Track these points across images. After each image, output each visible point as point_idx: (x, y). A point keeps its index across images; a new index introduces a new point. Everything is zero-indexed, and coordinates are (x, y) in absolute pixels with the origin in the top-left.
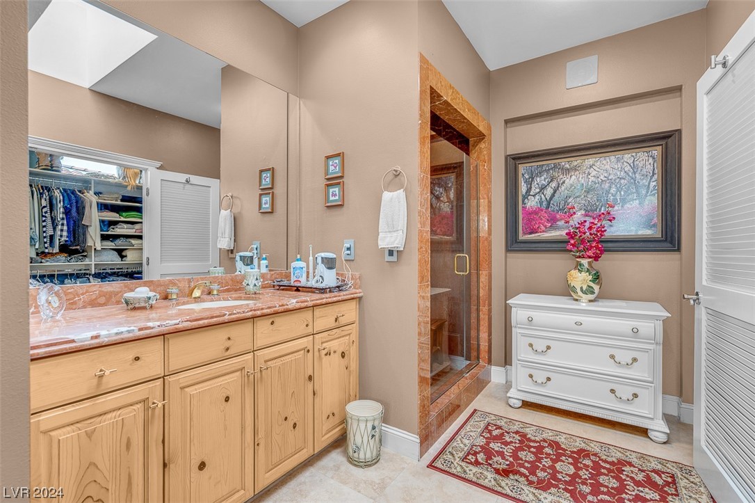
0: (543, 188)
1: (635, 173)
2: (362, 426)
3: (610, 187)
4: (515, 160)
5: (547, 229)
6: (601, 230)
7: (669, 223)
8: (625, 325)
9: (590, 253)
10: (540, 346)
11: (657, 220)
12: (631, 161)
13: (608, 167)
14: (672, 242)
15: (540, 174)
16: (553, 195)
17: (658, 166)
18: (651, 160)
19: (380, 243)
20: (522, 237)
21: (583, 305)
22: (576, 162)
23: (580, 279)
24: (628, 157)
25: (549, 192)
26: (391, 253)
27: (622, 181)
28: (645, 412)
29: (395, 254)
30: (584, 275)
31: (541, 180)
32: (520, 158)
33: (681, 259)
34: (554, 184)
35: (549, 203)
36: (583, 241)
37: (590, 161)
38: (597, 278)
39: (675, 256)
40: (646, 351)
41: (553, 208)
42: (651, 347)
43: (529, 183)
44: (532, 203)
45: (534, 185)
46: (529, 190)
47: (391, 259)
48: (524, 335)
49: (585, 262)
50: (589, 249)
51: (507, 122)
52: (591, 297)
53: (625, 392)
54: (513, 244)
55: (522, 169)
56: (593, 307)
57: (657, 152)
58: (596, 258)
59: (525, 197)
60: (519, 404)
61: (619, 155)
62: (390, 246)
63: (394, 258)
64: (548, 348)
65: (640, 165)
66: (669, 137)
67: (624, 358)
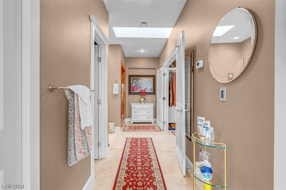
0: (135, 82)
2: (112, 126)
4: (130, 76)
5: (136, 90)
6: (145, 91)
8: (148, 106)
9: (144, 95)
10: (136, 112)
11: (153, 89)
14: (154, 93)
15: (135, 80)
16: (137, 84)
17: (153, 80)
19: (113, 93)
20: (131, 92)
21: (143, 104)
22: (141, 78)
23: (142, 100)
25: (136, 83)
26: (115, 95)
28: (151, 120)
29: (116, 95)
30: (143, 99)
31: (135, 81)
32: (131, 76)
34: (137, 82)
35: (136, 85)
36: (143, 93)
37: (143, 78)
38: (145, 99)
39: (155, 95)
40: (151, 110)
41: (137, 86)
43: (133, 81)
44: (133, 85)
45: (134, 82)
46: (133, 82)
47: (115, 96)
48: (133, 110)
49: (143, 96)
50: (143, 94)
51: (129, 68)
52: (144, 102)
53: (148, 117)
54: (130, 93)
55: (132, 78)
56: (144, 104)
57: (152, 78)
58: (144, 96)
59: (132, 84)
60: (133, 123)
62: (115, 94)
63: (116, 96)
64: (138, 112)
65: (150, 80)
66: (154, 76)
67: (148, 112)
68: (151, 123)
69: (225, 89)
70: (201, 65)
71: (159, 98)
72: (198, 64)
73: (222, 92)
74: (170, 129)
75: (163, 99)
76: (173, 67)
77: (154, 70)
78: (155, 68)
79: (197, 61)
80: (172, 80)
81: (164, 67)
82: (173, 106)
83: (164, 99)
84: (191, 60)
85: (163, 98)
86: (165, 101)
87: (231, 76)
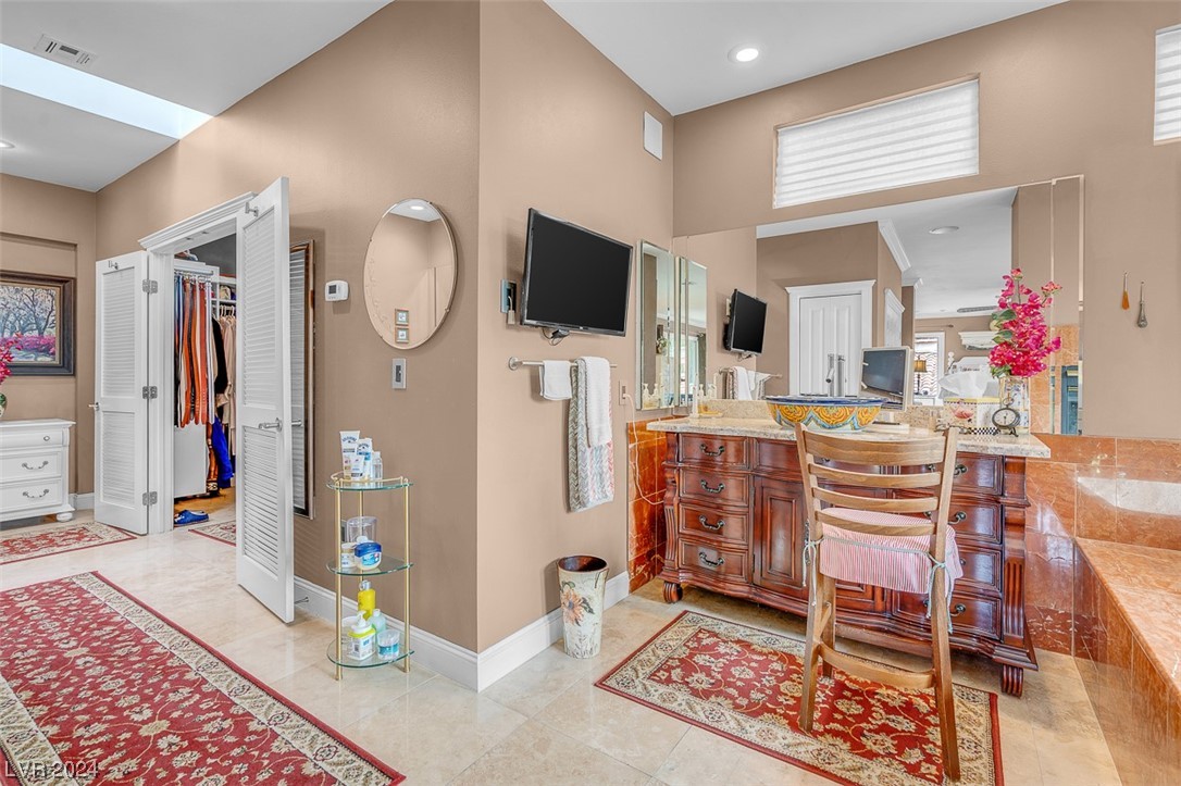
1: (34, 306)
3: (8, 316)
7: (66, 352)
8: (37, 436)
11: (56, 349)
12: (30, 295)
13: (5, 295)
14: (68, 368)
17: (56, 304)
18: (50, 297)
24: (27, 290)
27: (22, 311)
28: (55, 502)
33: (76, 382)
39: (72, 379)
40: (54, 454)
42: (60, 450)
53: (36, 491)
57: (55, 291)
61: (19, 286)
65: (40, 300)
66: (66, 282)
67: (35, 462)
68: (52, 518)
69: (403, 362)
70: (342, 294)
71: (109, 390)
72: (333, 290)
73: (398, 368)
74: (179, 522)
75: (145, 396)
76: (194, 260)
77: (68, 253)
78: (76, 245)
79: (327, 278)
80: (187, 314)
81: (152, 256)
82: (192, 422)
83: (149, 393)
84: (307, 270)
85: (145, 389)
86: (156, 403)
87: (404, 319)
